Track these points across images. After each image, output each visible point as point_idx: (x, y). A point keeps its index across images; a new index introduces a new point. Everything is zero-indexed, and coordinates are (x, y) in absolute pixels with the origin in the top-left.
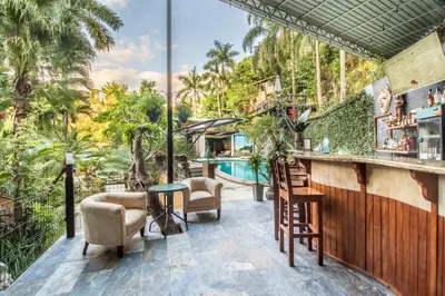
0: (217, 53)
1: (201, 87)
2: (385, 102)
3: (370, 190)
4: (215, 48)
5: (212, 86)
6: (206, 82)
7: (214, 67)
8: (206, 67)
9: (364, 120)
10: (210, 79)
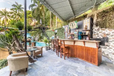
0: (16, 6)
1: (8, 16)
2: (67, 30)
3: (75, 45)
4: (16, 4)
5: (14, 17)
6: (12, 15)
7: (15, 10)
8: (11, 10)
9: (63, 33)
10: (13, 14)
